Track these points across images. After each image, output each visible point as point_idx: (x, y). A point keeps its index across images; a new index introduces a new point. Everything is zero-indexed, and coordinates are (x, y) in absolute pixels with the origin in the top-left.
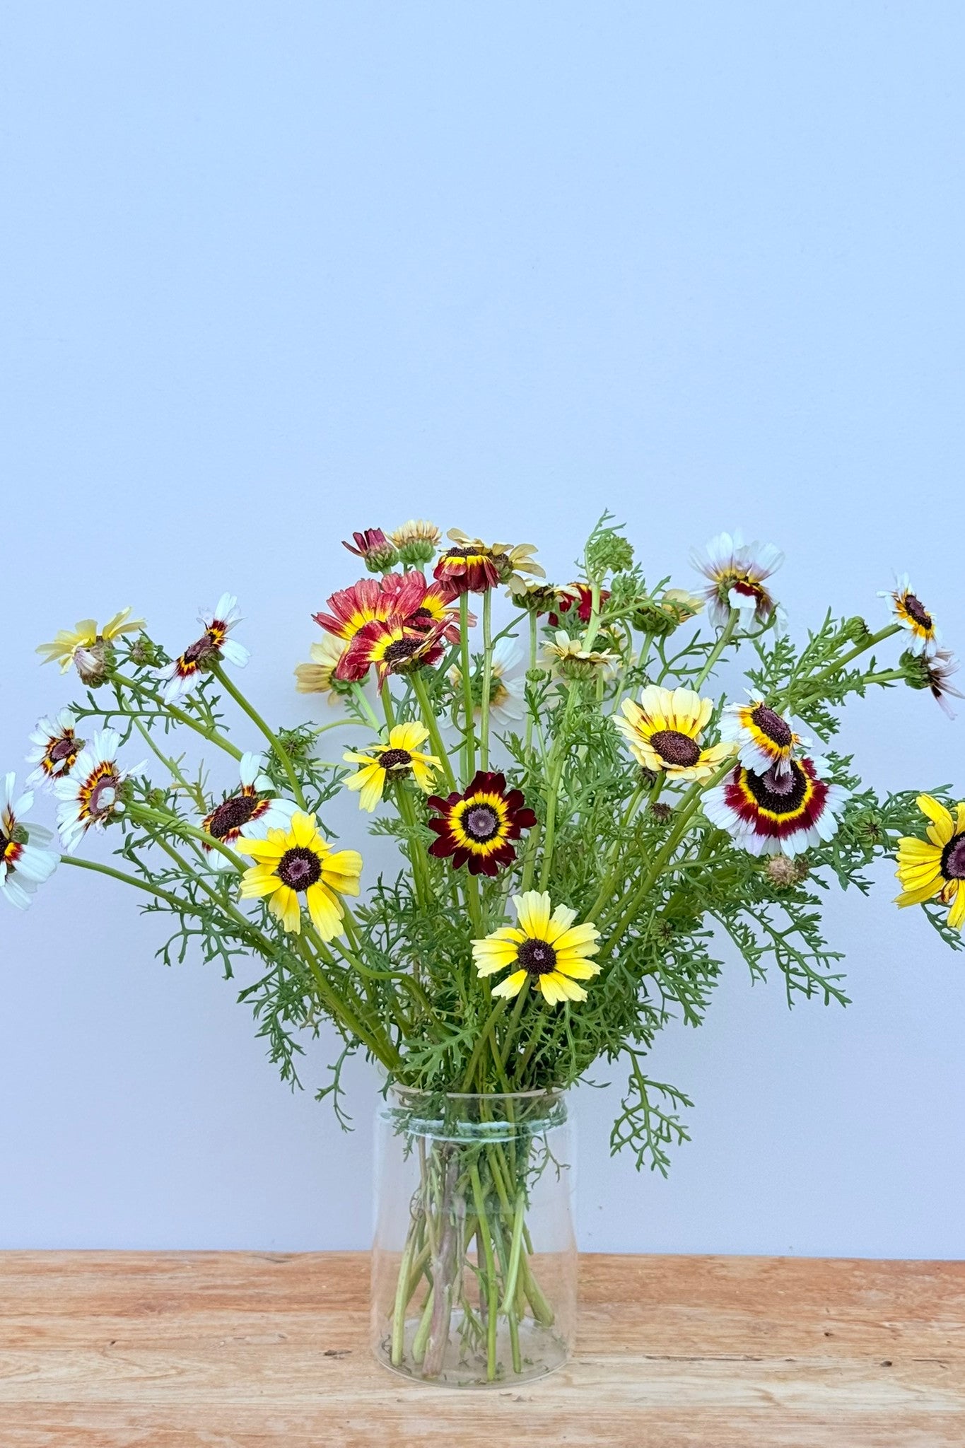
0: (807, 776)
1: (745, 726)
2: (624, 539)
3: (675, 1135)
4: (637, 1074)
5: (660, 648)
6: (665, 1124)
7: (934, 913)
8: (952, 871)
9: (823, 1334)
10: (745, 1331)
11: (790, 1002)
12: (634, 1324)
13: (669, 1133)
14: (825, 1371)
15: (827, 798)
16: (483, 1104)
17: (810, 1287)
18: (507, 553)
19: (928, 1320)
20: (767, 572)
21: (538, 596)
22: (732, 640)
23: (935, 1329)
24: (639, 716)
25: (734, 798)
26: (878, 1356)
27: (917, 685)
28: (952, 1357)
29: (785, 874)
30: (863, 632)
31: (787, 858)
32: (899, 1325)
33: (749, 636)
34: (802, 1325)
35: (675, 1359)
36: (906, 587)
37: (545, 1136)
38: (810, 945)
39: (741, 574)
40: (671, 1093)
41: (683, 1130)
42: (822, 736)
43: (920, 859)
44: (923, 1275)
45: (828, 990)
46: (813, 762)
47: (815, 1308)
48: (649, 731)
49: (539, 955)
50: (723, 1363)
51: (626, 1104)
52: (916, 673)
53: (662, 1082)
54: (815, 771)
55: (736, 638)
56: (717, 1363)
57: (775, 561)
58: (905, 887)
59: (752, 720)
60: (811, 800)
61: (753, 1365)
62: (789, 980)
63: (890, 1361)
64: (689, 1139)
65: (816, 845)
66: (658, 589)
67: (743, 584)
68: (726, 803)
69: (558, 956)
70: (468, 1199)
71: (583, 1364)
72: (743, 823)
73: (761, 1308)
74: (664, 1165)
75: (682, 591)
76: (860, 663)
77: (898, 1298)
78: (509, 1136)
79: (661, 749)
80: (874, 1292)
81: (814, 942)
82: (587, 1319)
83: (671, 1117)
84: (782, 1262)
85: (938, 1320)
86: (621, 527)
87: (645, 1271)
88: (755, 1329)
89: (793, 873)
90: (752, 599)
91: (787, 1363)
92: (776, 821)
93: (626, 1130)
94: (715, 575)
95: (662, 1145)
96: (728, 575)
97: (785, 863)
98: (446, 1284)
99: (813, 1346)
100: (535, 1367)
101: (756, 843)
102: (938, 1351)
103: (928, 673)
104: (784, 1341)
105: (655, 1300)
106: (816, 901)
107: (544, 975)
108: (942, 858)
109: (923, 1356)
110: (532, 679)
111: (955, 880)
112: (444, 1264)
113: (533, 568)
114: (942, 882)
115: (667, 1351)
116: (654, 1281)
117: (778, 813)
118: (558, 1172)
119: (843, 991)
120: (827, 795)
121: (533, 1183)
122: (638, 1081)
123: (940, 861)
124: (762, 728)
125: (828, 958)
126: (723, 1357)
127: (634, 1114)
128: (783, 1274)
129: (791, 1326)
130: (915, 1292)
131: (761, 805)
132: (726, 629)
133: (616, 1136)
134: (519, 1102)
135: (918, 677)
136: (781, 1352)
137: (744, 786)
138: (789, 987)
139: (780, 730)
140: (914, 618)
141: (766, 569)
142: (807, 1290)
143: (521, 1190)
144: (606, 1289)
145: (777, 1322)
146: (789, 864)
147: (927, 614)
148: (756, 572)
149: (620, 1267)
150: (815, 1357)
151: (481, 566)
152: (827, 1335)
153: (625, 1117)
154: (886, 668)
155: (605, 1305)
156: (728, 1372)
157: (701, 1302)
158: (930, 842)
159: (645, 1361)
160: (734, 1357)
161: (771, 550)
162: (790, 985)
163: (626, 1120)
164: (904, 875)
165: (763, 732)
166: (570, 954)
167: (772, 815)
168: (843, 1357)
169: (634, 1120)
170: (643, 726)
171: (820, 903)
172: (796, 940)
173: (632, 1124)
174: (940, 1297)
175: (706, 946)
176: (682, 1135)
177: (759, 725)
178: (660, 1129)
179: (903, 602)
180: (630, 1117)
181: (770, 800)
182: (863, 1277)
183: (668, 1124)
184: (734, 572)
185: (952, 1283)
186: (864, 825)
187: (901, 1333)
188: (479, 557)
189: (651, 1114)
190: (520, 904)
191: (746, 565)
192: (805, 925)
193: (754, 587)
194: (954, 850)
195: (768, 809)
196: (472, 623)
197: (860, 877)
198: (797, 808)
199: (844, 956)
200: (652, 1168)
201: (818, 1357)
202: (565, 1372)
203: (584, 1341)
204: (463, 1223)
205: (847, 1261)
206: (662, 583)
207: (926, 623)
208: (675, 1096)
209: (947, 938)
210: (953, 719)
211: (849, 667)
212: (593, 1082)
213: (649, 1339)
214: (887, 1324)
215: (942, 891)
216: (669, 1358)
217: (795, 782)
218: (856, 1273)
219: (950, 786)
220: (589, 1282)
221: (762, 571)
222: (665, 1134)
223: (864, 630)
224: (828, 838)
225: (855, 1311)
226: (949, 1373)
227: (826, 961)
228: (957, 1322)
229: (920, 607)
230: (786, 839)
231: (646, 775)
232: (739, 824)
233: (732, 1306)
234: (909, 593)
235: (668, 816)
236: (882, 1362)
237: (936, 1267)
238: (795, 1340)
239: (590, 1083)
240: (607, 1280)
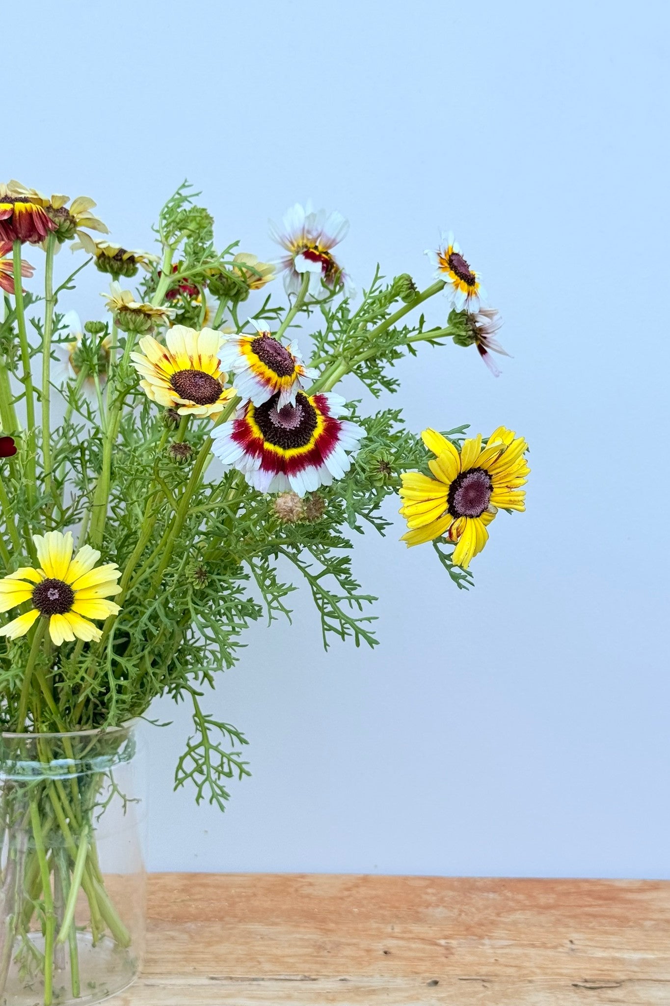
0: (318, 412)
1: (243, 353)
2: (204, 210)
3: (236, 771)
4: (197, 714)
5: (233, 312)
6: (225, 760)
7: (446, 553)
8: (459, 509)
9: (381, 952)
10: (310, 950)
11: (326, 645)
12: (209, 944)
13: (230, 769)
14: (373, 992)
15: (340, 435)
16: (39, 743)
17: (384, 905)
18: (67, 206)
19: (481, 937)
20: (334, 240)
21: (117, 260)
22: (303, 306)
23: (487, 947)
24: (161, 355)
25: (241, 433)
26: (427, 975)
27: (463, 342)
28: (496, 976)
29: (291, 511)
30: (410, 289)
31: (295, 495)
32: (454, 943)
33: (317, 302)
34: (364, 944)
35: (237, 979)
36: (450, 245)
37: (110, 771)
38: (344, 588)
39: (311, 243)
40: (230, 732)
41: (244, 766)
42: (373, 391)
43: (425, 495)
44: (488, 892)
45: (358, 631)
46: (327, 399)
47: (382, 926)
48: (170, 370)
49: (54, 595)
50: (280, 983)
51: (190, 741)
52: (461, 330)
53: (220, 721)
54: (329, 408)
55: (307, 305)
56: (274, 983)
57: (341, 229)
58: (409, 524)
59: (251, 348)
60: (321, 436)
61: (308, 985)
62: (324, 622)
63: (438, 980)
64: (248, 774)
65: (328, 483)
66: (227, 252)
67: (312, 252)
68: (232, 437)
69: (77, 596)
70: (29, 832)
71: (148, 985)
72: (249, 457)
73: (332, 926)
74: (221, 799)
75: (250, 256)
76: (410, 320)
77: (460, 915)
78: (69, 772)
79: (178, 387)
80: (440, 909)
81: (349, 585)
82: (166, 939)
83: (232, 754)
84: (366, 880)
85: (490, 938)
86: (197, 195)
87: (238, 890)
88: (320, 947)
89: (300, 510)
90: (319, 265)
91: (341, 983)
92: (283, 457)
93: (189, 765)
94: (289, 245)
95: (224, 781)
96: (301, 244)
97: (292, 500)
98: (8, 914)
99: (370, 964)
100: (96, 990)
101: (262, 480)
102: (484, 970)
103: (473, 330)
104: (343, 961)
105: (237, 920)
106: (348, 545)
107: (58, 615)
108: (449, 495)
109: (469, 975)
110: (90, 331)
111: (463, 519)
112: (7, 895)
113: (96, 225)
114: (448, 519)
115: (232, 972)
116: (243, 899)
117: (284, 448)
118: (125, 806)
119: (374, 633)
120: (341, 432)
121: (98, 817)
122: (201, 721)
123: (446, 498)
124: (260, 357)
125: (360, 601)
126: (282, 977)
127: (196, 751)
128: (363, 891)
129: (354, 944)
130: (478, 909)
131: (267, 440)
132: (298, 296)
133: (180, 771)
134: (77, 740)
135: (463, 333)
136: (338, 972)
137: (250, 421)
138: (324, 629)
139: (279, 358)
140: (456, 273)
141: (333, 238)
142: (381, 908)
143: (86, 824)
144: (197, 908)
145: (343, 940)
146: (295, 501)
147: (471, 273)
148: (324, 240)
149: (217, 887)
150: (367, 977)
151: (30, 214)
152: (386, 953)
153: (188, 753)
154: (435, 327)
155: (189, 924)
156: (281, 993)
157: (278, 920)
158: (434, 478)
159: (206, 982)
160: (292, 977)
161: (337, 218)
162: (325, 627)
163: (188, 757)
164: (407, 512)
165: (261, 360)
166: (90, 594)
167: (280, 451)
168: (395, 976)
169: (197, 757)
170: (165, 364)
171: (351, 546)
172: (330, 584)
173: (196, 761)
174: (498, 915)
175: (244, 589)
176: (242, 771)
177: (258, 353)
178: (222, 765)
179: (447, 258)
180: (192, 753)
181: (276, 434)
182: (434, 894)
183: (229, 760)
184: (305, 241)
185: (513, 900)
186: (375, 462)
187: (453, 951)
188: (28, 205)
189: (211, 751)
190: (40, 545)
191: (315, 234)
192: (338, 568)
193: (324, 255)
194: (461, 487)
195: (275, 444)
196: (29, 274)
197: (380, 518)
198: (306, 443)
199: (376, 599)
200: (211, 802)
201: (371, 976)
202: (124, 995)
203: (155, 961)
204: (24, 856)
205: (424, 878)
206: (231, 247)
207: (470, 280)
208: (232, 735)
209: (455, 577)
210: (497, 376)
211: (399, 325)
212: (156, 721)
213: (218, 959)
214: (443, 942)
215: (450, 531)
216: (231, 978)
217: (303, 417)
218: (430, 890)
219: (468, 426)
220: (183, 901)
221: (329, 239)
222: (226, 769)
223: (412, 286)
224: (340, 476)
225: (418, 929)
226: (489, 993)
227: (359, 604)
228: (509, 940)
229: (465, 265)
230: (294, 475)
231: (171, 415)
232: (246, 460)
233: (306, 925)
234: (456, 251)
235: (188, 455)
236: (429, 981)
237: (501, 885)
238: (353, 958)
239: (152, 722)
240: (200, 899)
